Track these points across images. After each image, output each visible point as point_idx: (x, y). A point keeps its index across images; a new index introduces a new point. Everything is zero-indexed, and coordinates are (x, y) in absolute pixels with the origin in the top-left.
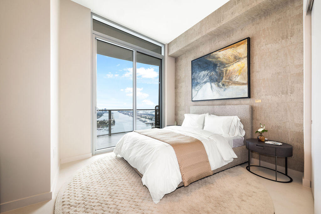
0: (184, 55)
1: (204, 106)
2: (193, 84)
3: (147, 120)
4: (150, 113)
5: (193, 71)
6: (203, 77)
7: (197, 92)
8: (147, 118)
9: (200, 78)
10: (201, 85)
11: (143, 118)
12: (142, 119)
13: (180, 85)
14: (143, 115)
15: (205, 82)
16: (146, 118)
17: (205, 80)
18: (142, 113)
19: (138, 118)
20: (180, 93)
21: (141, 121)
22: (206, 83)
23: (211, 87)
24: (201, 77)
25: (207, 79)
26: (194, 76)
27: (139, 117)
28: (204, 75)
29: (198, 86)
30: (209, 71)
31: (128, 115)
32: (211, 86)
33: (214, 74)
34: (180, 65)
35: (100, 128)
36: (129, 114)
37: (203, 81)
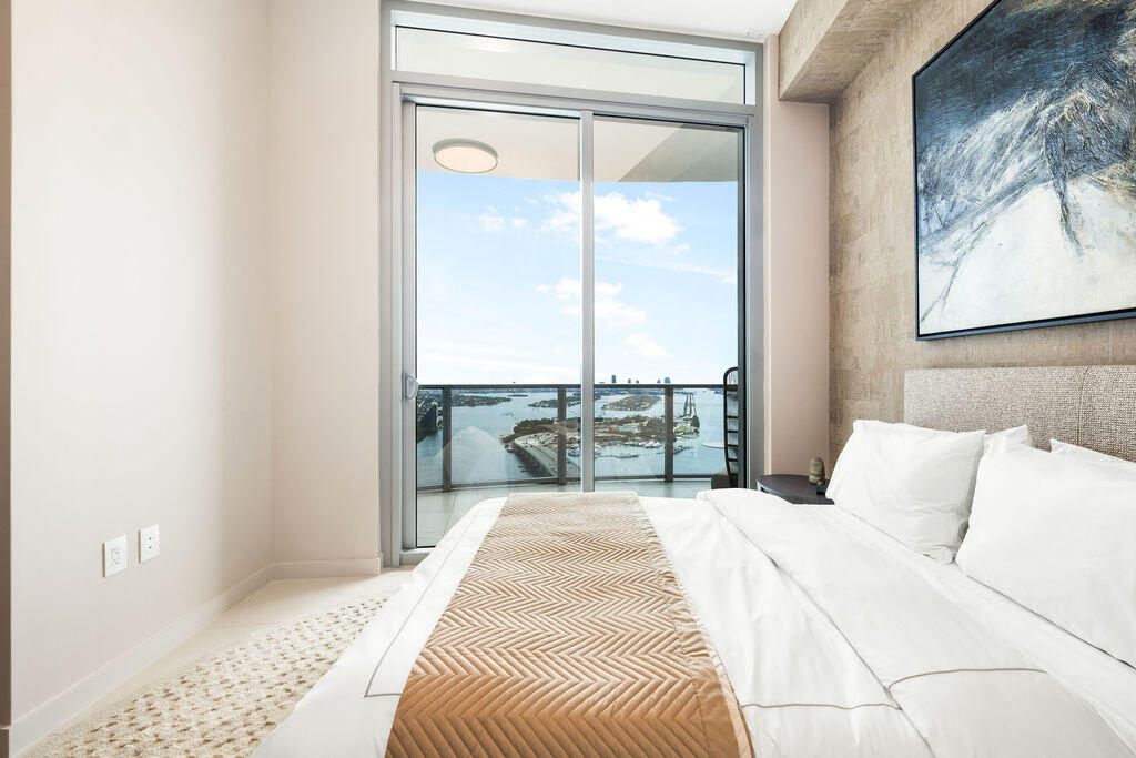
0: (876, 60)
1: (1011, 371)
2: (922, 223)
5: (923, 137)
6: (995, 156)
7: (948, 272)
9: (970, 169)
10: (979, 220)
13: (853, 249)
15: (1014, 191)
17: (1010, 175)
20: (856, 292)
22: (1016, 197)
23: (1065, 218)
24: (981, 163)
25: (1028, 159)
26: (929, 172)
28: (1002, 144)
29: (960, 233)
30: (1043, 96)
32: (1064, 205)
33: (1088, 100)
34: (856, 132)
37: (996, 189)
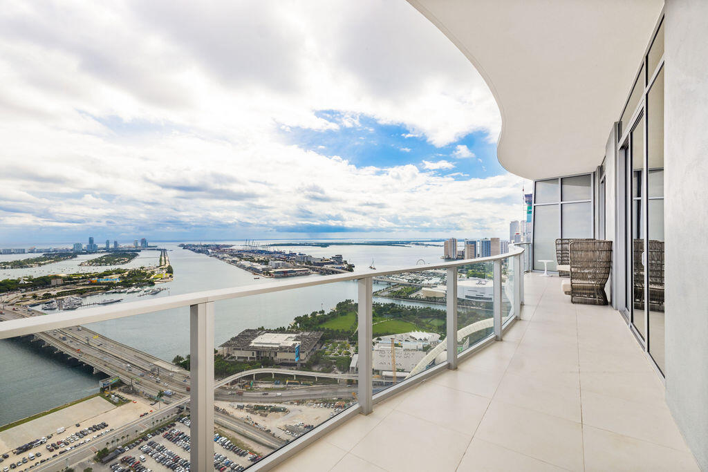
3: (254, 264)
4: (261, 249)
8: (254, 261)
11: (246, 260)
12: (243, 262)
14: (244, 254)
16: (252, 260)
18: (241, 248)
19: (234, 262)
21: (242, 267)
27: (236, 259)
31: (208, 254)
35: (133, 289)
36: (210, 251)
